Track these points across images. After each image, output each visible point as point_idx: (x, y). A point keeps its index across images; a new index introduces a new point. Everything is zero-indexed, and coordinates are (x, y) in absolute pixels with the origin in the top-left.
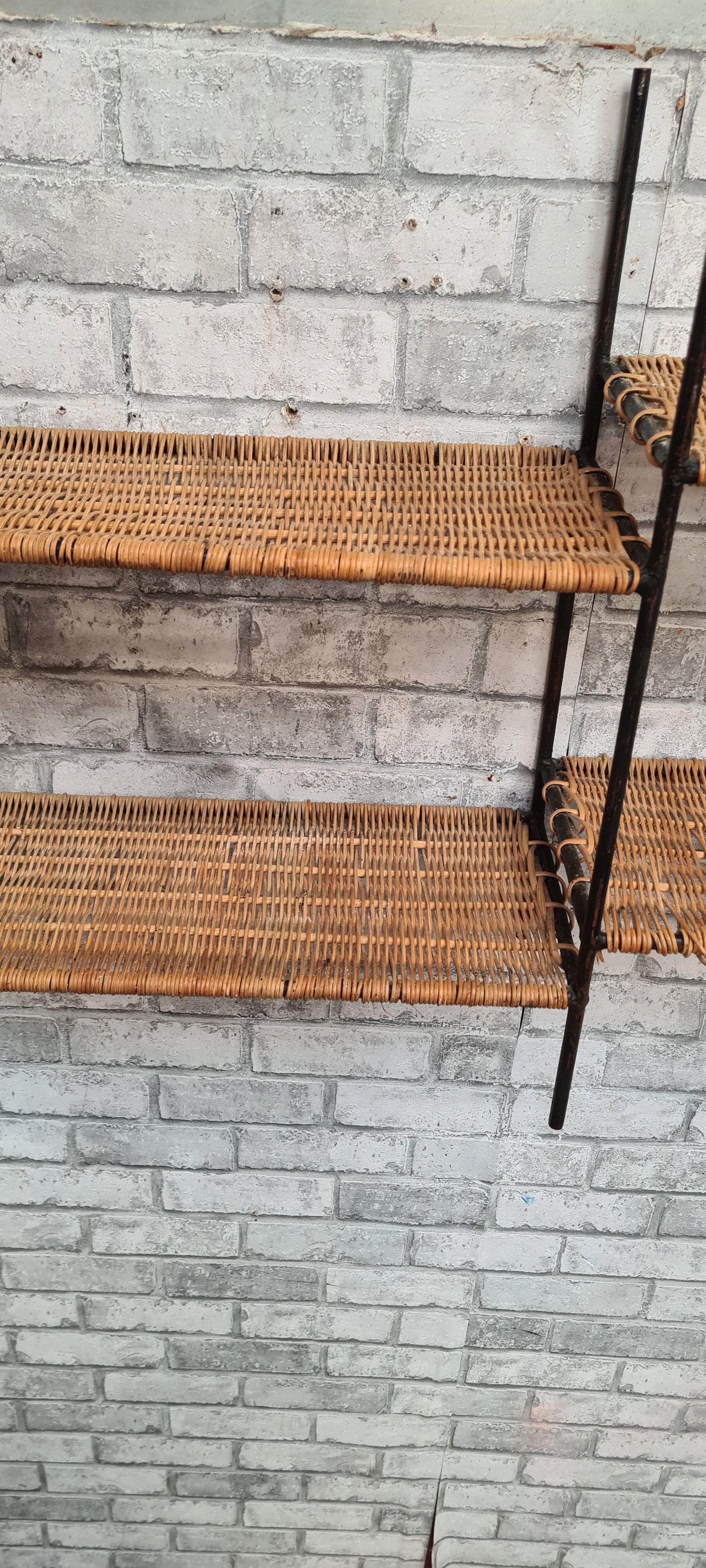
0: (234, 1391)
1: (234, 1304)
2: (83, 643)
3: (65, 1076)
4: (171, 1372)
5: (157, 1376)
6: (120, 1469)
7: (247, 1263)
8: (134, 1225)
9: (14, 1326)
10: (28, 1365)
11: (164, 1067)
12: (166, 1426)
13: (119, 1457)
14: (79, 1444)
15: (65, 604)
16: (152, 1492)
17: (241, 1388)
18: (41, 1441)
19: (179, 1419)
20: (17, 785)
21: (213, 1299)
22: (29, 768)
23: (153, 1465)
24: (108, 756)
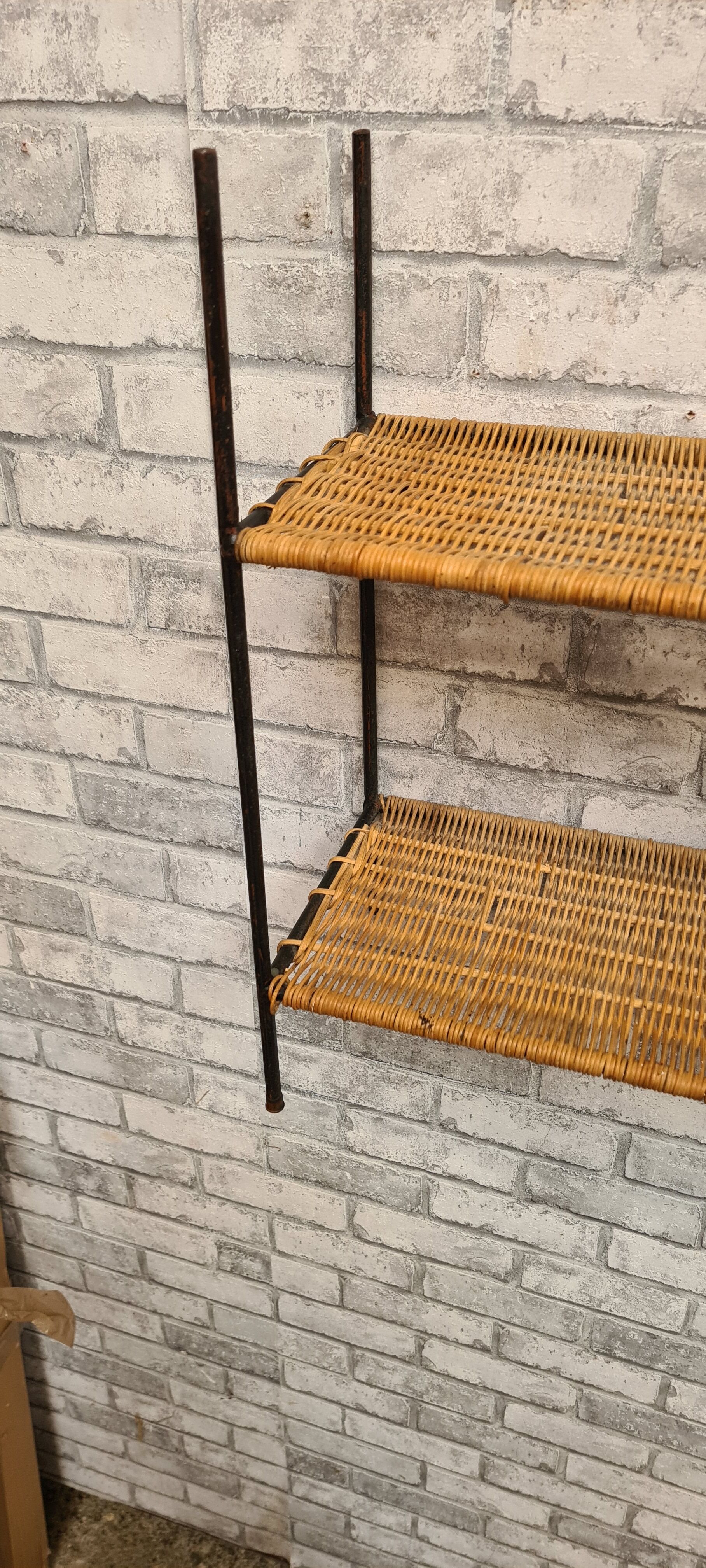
0: (642, 1459)
1: (663, 1377)
2: (652, 673)
3: (529, 1111)
4: (578, 1421)
5: (563, 1421)
6: (503, 1493)
7: (689, 1343)
8: (571, 1272)
9: (426, 1333)
10: (431, 1371)
11: (640, 1127)
12: (561, 1469)
13: (505, 1482)
14: (467, 1458)
15: (641, 630)
16: (532, 1524)
17: (652, 1458)
18: (429, 1444)
19: (575, 1467)
20: (542, 813)
21: (641, 1366)
22: (560, 798)
23: (538, 1499)
24: (651, 797)
